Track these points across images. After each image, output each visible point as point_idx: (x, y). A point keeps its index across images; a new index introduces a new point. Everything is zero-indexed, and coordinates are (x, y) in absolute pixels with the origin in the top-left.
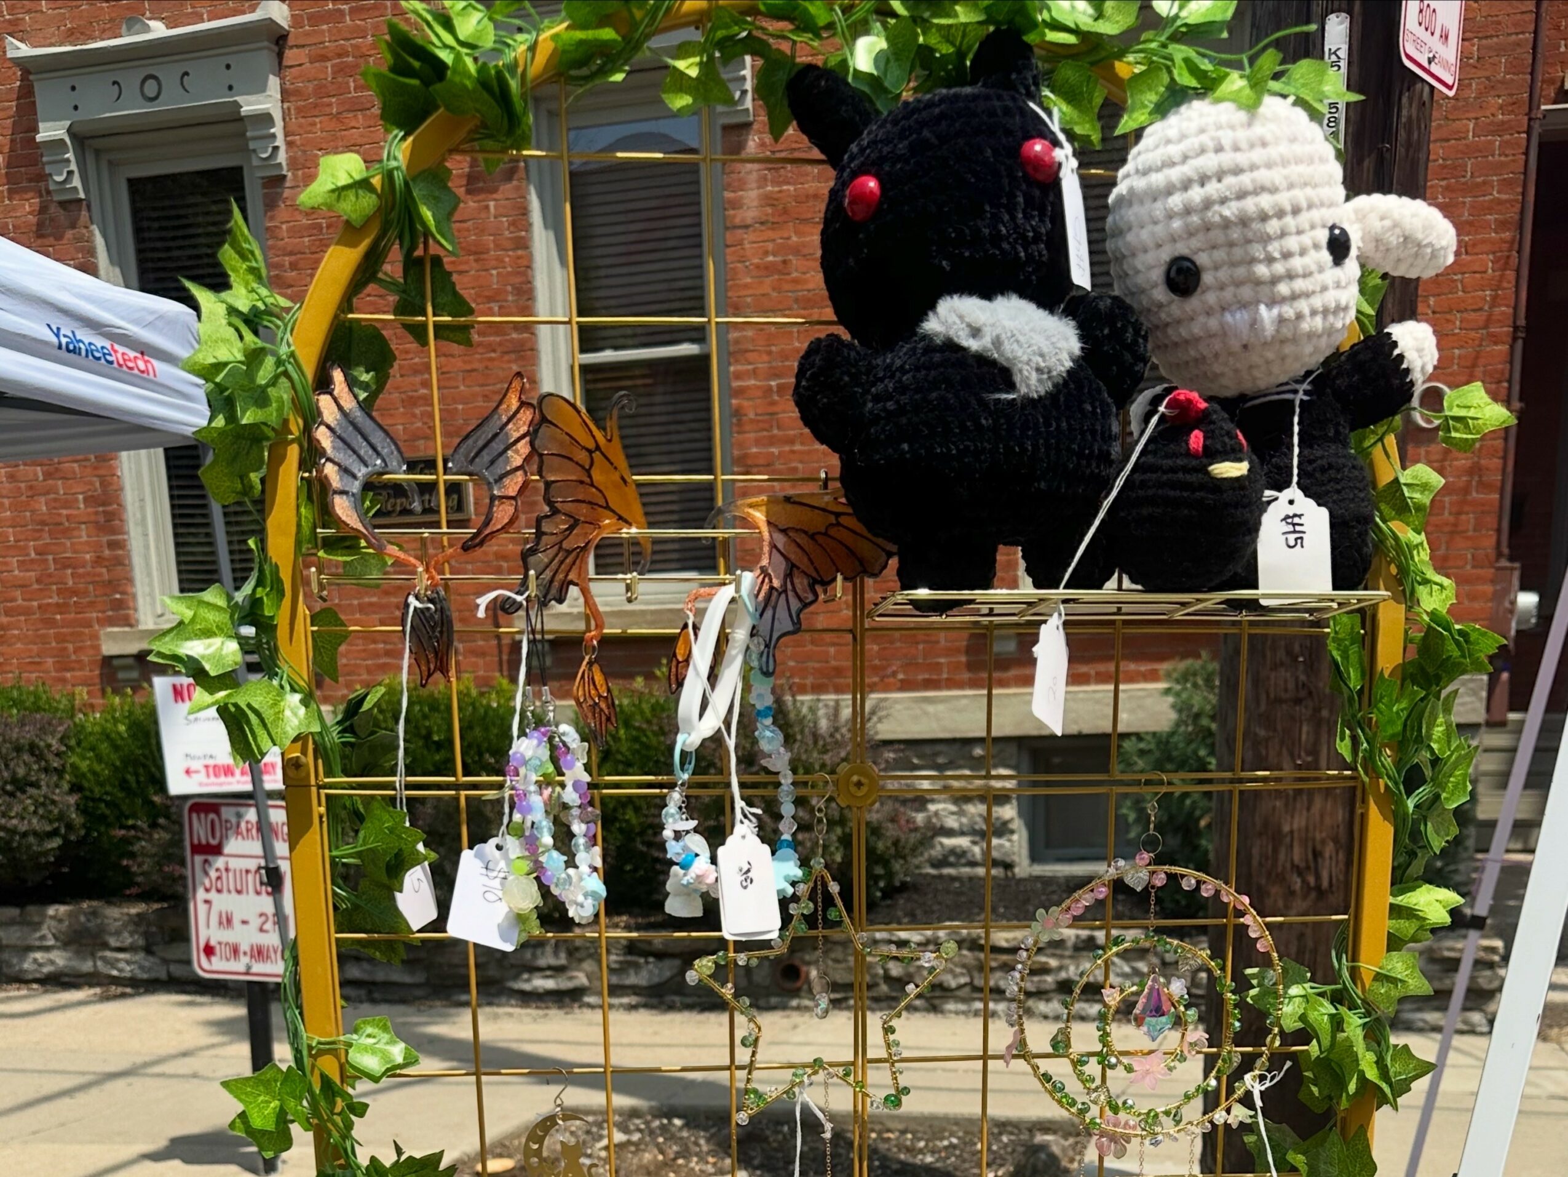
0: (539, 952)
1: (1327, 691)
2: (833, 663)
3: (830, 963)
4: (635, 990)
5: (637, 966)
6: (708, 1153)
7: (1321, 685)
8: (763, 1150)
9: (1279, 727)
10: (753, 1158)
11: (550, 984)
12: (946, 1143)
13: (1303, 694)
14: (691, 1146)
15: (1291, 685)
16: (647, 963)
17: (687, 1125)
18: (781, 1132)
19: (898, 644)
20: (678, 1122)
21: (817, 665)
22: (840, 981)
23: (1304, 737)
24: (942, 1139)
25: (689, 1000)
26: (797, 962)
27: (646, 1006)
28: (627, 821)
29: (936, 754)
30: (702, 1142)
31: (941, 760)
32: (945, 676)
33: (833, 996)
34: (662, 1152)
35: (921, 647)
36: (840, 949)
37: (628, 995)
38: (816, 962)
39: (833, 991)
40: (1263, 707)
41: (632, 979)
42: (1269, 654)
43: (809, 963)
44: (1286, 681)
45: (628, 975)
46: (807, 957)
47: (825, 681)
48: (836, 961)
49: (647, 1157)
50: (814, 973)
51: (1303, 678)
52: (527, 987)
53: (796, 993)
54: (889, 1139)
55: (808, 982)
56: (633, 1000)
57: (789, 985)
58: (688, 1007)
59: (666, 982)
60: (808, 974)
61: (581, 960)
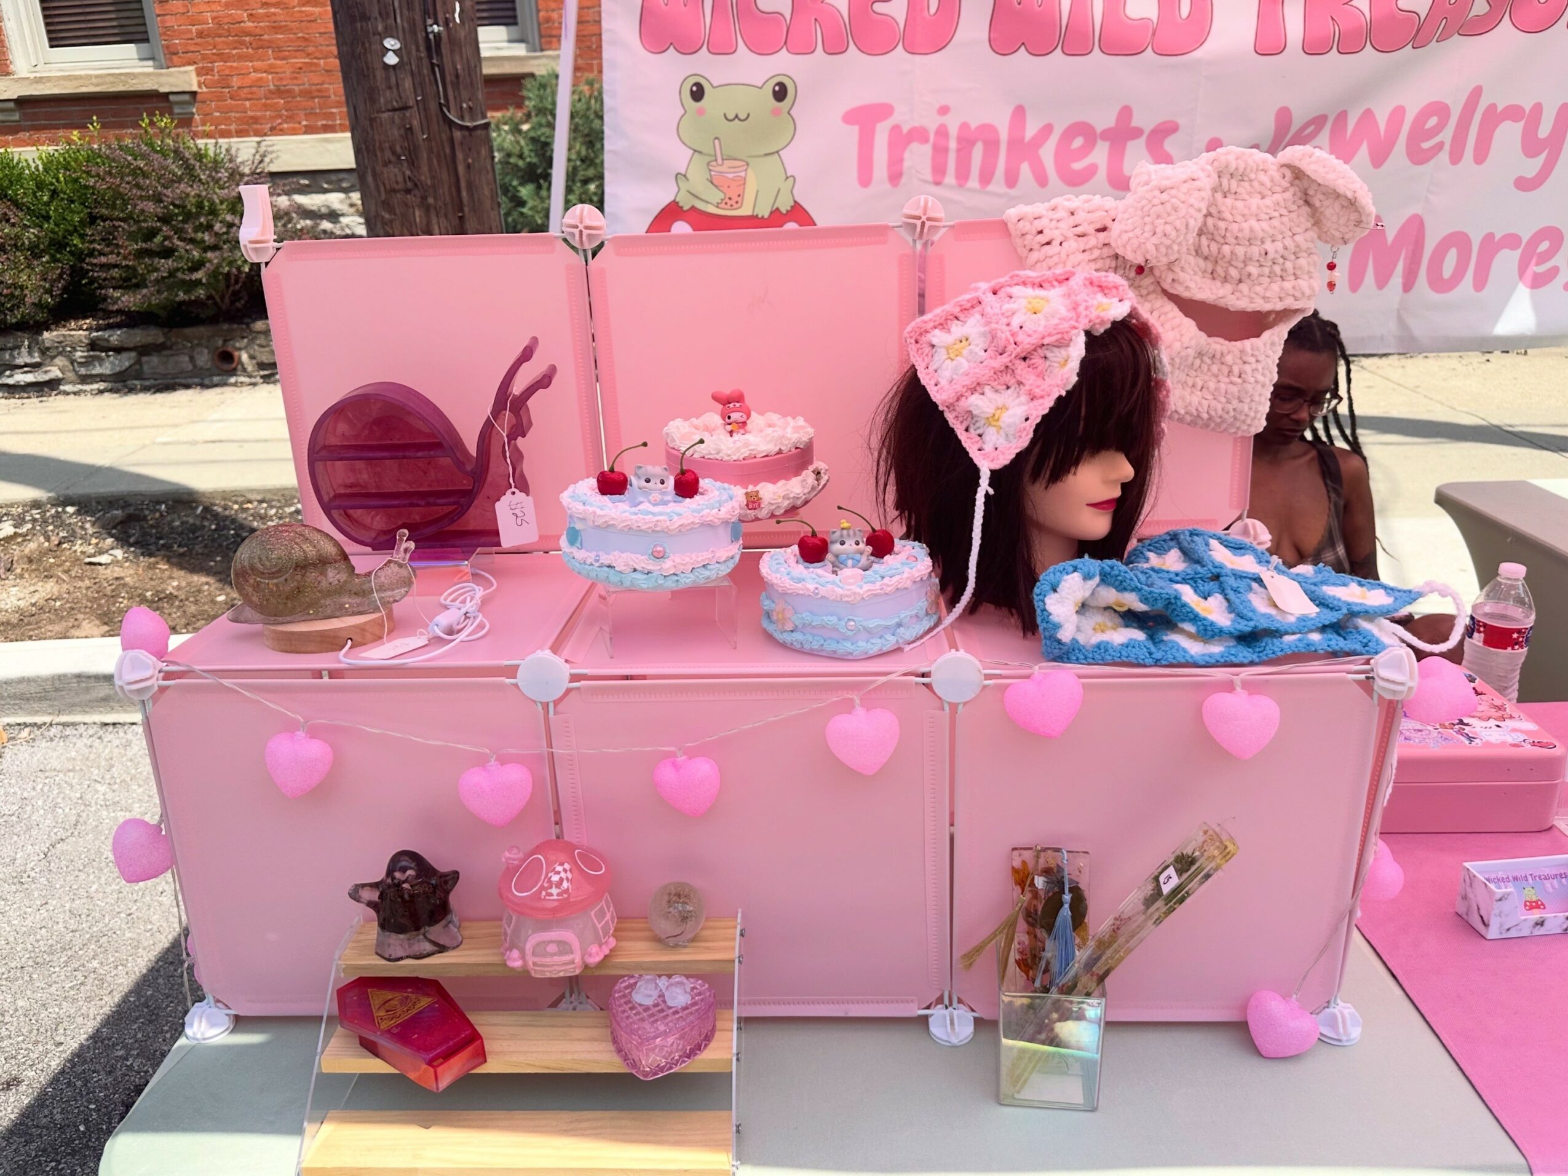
0: (16, 353)
1: (429, 182)
2: (250, 113)
3: (256, 347)
4: (102, 378)
5: (100, 360)
6: (92, 536)
7: (423, 178)
8: (142, 528)
9: (398, 212)
10: (130, 537)
11: (30, 378)
12: (293, 509)
13: (410, 185)
14: (78, 531)
15: (400, 179)
16: (108, 356)
17: (78, 513)
18: (159, 510)
19: (298, 99)
20: (70, 509)
21: (237, 115)
22: (266, 361)
23: (418, 220)
24: (291, 505)
25: (147, 383)
26: (230, 349)
27: (111, 391)
28: (75, 245)
29: (341, 180)
30: (88, 525)
31: (345, 185)
32: (338, 122)
33: (262, 373)
34: (48, 539)
35: (316, 100)
36: (263, 337)
37: (97, 382)
38: (245, 348)
39: (263, 369)
40: (383, 197)
41: (98, 370)
42: (379, 154)
43: (240, 349)
44: (396, 175)
45: (94, 366)
46: (238, 345)
47: (246, 127)
48: (261, 346)
49: (33, 545)
50: (245, 357)
51: (408, 173)
52: (11, 381)
53: (233, 372)
54: (248, 509)
55: (240, 362)
56: (102, 386)
57: (226, 367)
58: (145, 389)
59: (127, 369)
60: (240, 357)
61: (53, 358)
